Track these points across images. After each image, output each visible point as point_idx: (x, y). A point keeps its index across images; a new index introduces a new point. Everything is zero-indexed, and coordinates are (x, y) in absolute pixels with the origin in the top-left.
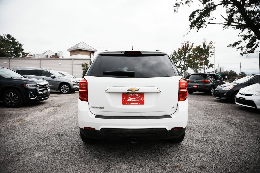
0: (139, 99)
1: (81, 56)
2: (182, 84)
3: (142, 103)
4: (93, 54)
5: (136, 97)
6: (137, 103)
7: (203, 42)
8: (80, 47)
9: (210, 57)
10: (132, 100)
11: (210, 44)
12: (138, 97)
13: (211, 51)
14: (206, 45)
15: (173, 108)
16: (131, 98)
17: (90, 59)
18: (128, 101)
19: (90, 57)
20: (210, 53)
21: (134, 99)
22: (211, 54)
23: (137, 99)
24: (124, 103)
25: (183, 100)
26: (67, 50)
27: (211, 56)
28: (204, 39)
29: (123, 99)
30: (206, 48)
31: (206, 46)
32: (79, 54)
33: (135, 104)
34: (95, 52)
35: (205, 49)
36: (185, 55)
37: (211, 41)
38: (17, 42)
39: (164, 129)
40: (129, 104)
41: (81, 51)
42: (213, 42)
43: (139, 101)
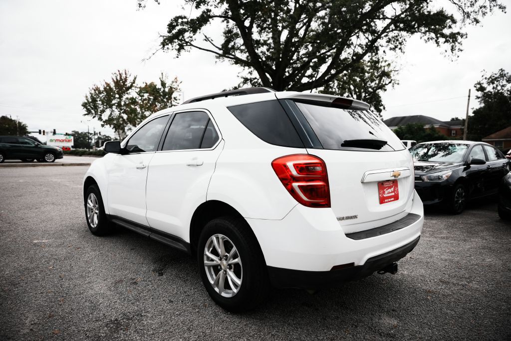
0: (394, 191)
3: (397, 197)
5: (390, 187)
6: (393, 199)
7: (161, 77)
9: (173, 106)
11: (173, 82)
12: (392, 187)
13: (175, 97)
14: (165, 84)
16: (387, 190)
18: (385, 196)
20: (173, 99)
21: (389, 193)
22: (175, 101)
24: (382, 201)
27: (175, 106)
28: (163, 72)
29: (379, 194)
30: (167, 90)
31: (167, 85)
35: (164, 91)
36: (120, 97)
37: (176, 79)
40: (387, 202)
42: (179, 80)
43: (393, 194)
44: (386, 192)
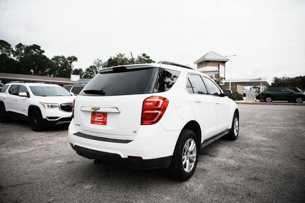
0: (103, 119)
1: (208, 68)
2: (147, 104)
3: (104, 123)
4: (224, 64)
5: (100, 116)
6: (101, 123)
8: (208, 58)
10: (98, 119)
12: (102, 116)
15: (135, 132)
16: (97, 117)
17: (219, 71)
18: (95, 120)
19: (219, 69)
21: (99, 119)
23: (101, 119)
24: (93, 122)
25: (150, 123)
26: (194, 63)
29: (91, 118)
32: (206, 66)
33: (99, 124)
34: (226, 62)
38: (151, 60)
39: (118, 156)
40: (96, 124)
41: (209, 62)
43: (102, 121)
44: (96, 118)
